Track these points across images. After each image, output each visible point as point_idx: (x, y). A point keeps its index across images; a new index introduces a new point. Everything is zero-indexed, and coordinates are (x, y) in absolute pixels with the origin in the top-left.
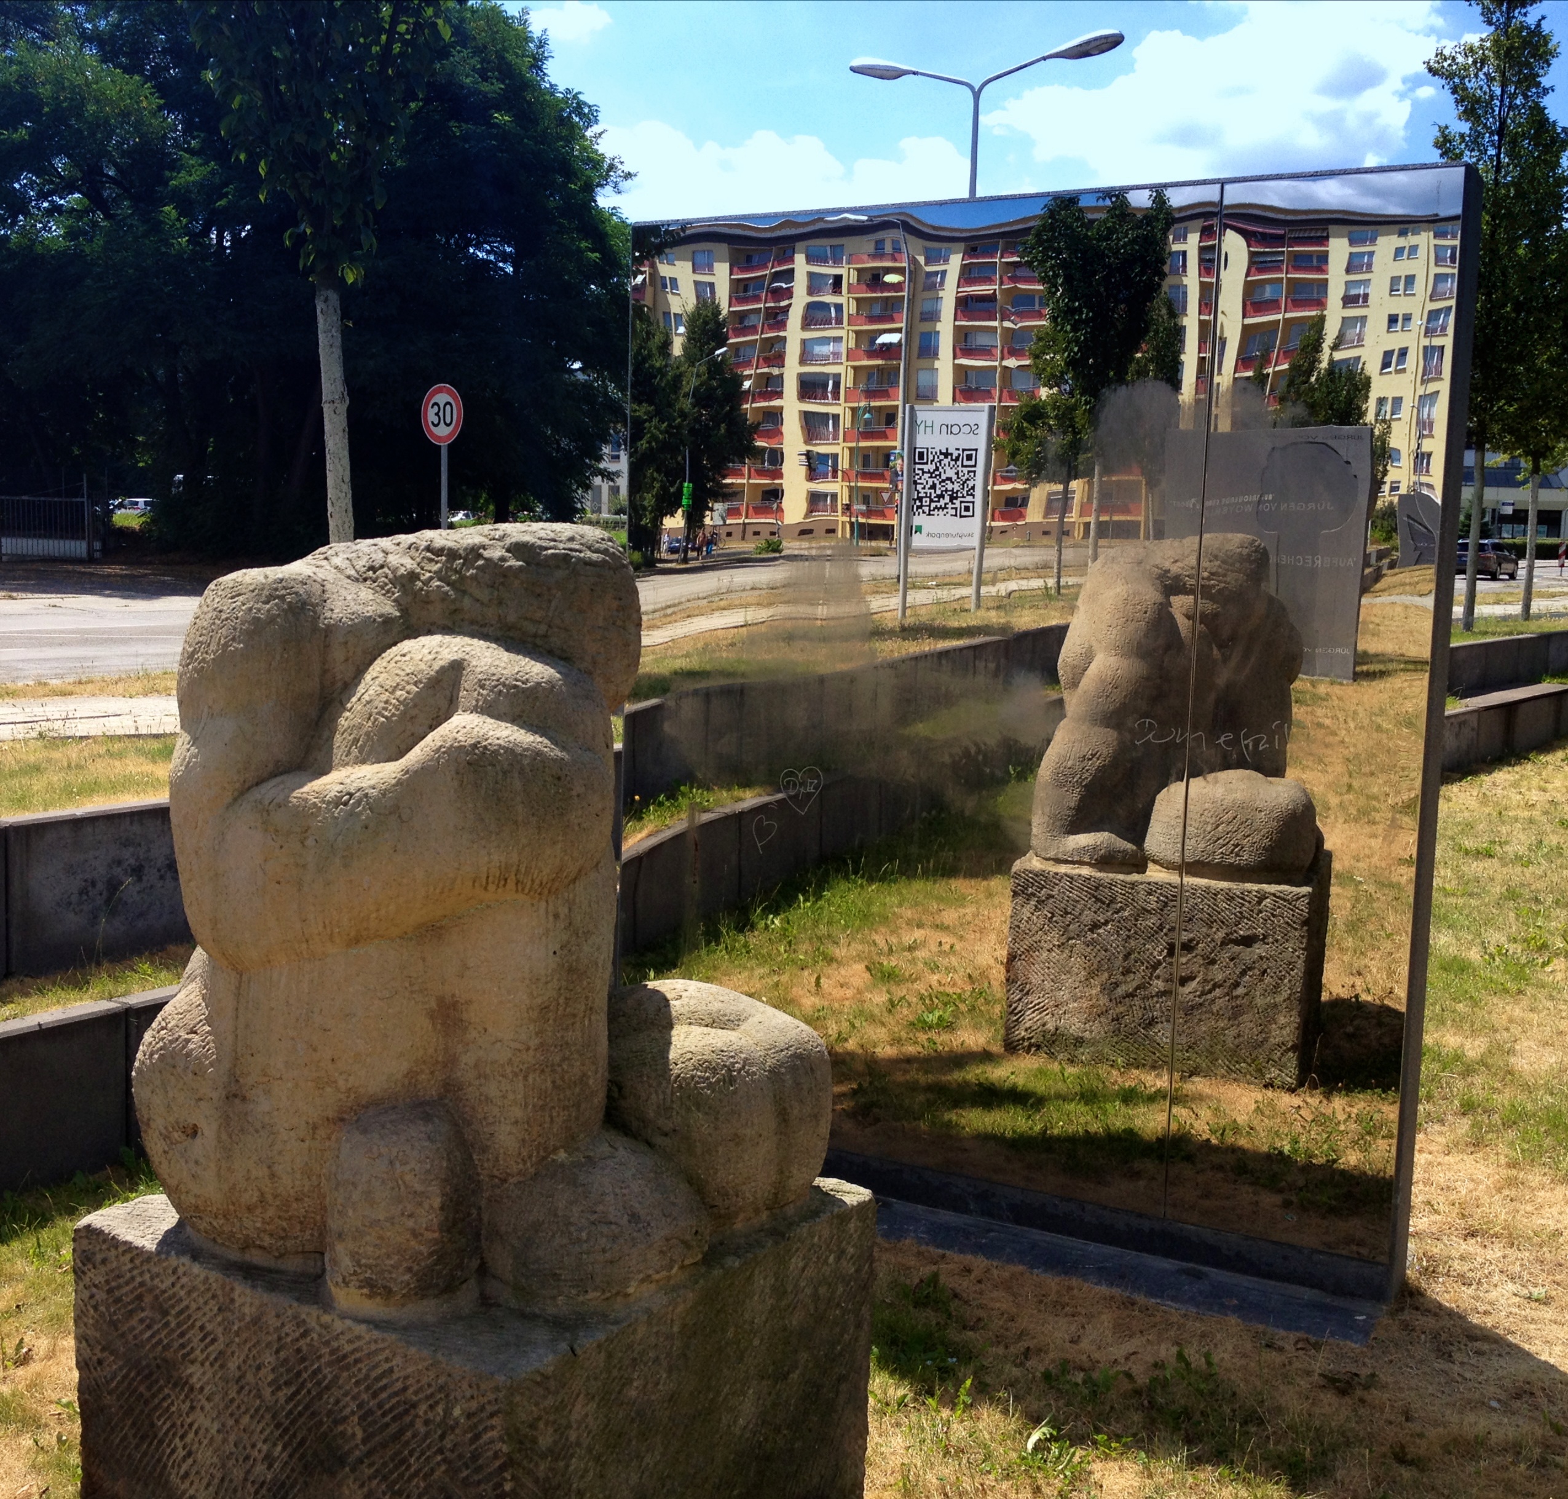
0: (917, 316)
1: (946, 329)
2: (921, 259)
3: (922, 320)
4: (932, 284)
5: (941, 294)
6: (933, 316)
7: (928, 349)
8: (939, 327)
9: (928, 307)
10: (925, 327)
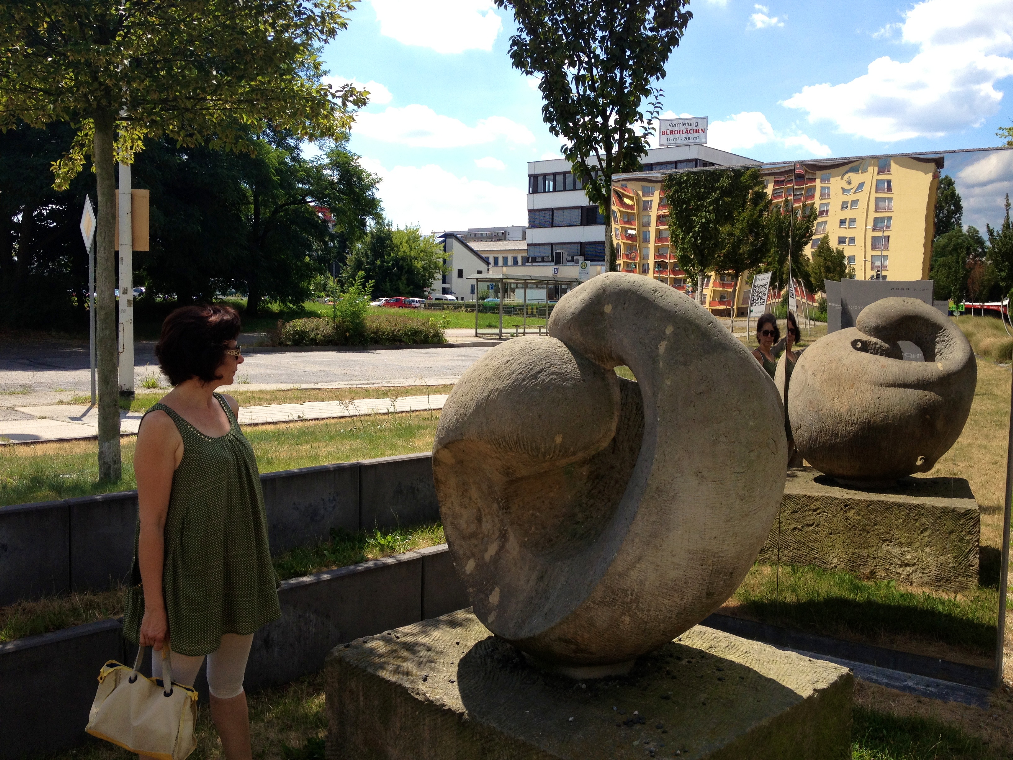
0: (641, 225)
1: (652, 230)
2: (640, 193)
3: (643, 226)
4: (646, 207)
5: (650, 213)
6: (648, 224)
7: (646, 240)
8: (650, 229)
9: (646, 220)
10: (644, 229)
